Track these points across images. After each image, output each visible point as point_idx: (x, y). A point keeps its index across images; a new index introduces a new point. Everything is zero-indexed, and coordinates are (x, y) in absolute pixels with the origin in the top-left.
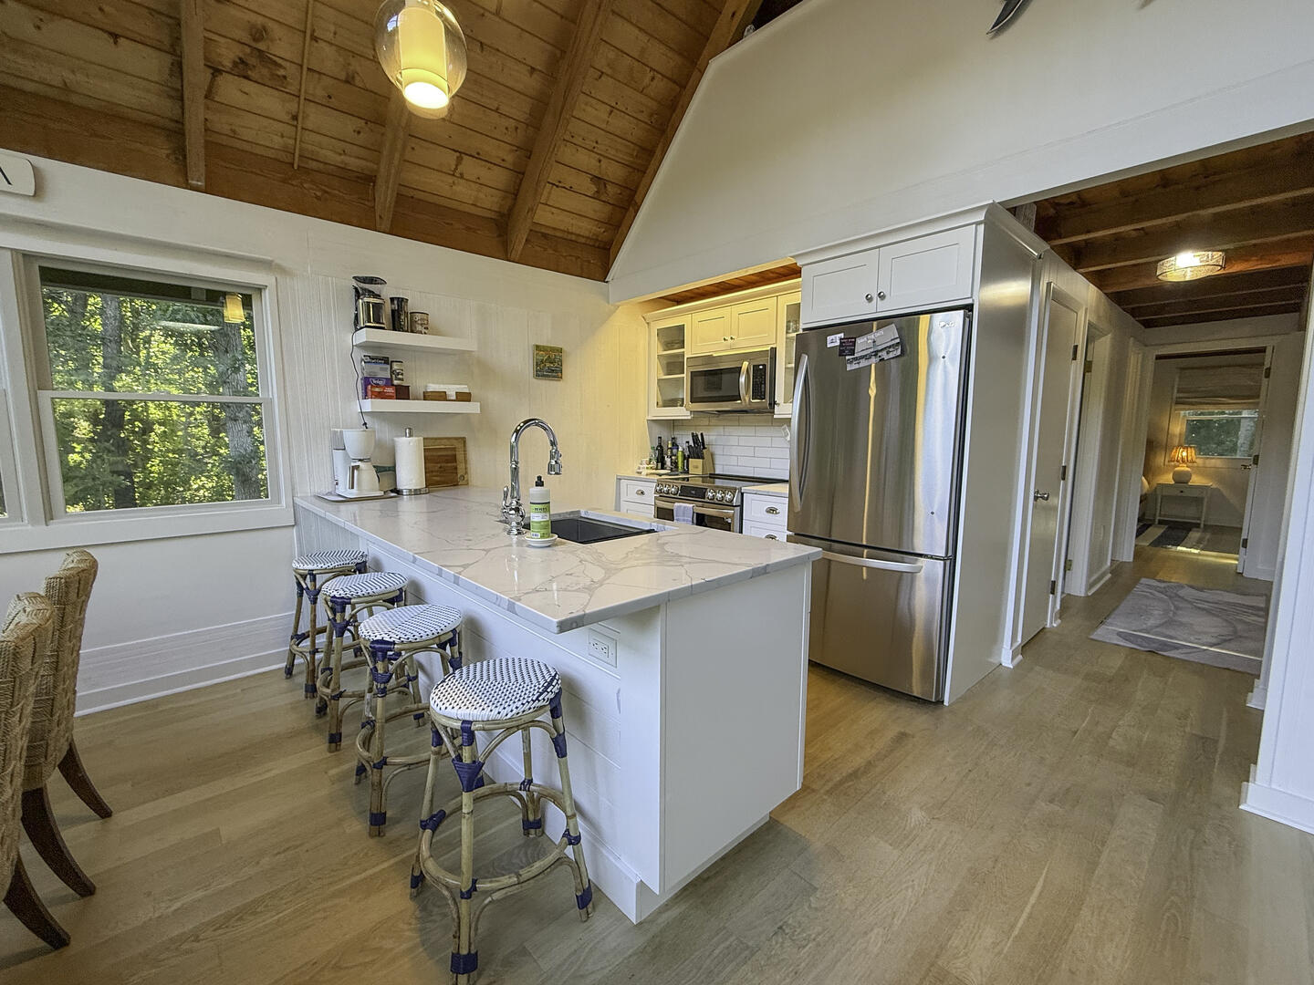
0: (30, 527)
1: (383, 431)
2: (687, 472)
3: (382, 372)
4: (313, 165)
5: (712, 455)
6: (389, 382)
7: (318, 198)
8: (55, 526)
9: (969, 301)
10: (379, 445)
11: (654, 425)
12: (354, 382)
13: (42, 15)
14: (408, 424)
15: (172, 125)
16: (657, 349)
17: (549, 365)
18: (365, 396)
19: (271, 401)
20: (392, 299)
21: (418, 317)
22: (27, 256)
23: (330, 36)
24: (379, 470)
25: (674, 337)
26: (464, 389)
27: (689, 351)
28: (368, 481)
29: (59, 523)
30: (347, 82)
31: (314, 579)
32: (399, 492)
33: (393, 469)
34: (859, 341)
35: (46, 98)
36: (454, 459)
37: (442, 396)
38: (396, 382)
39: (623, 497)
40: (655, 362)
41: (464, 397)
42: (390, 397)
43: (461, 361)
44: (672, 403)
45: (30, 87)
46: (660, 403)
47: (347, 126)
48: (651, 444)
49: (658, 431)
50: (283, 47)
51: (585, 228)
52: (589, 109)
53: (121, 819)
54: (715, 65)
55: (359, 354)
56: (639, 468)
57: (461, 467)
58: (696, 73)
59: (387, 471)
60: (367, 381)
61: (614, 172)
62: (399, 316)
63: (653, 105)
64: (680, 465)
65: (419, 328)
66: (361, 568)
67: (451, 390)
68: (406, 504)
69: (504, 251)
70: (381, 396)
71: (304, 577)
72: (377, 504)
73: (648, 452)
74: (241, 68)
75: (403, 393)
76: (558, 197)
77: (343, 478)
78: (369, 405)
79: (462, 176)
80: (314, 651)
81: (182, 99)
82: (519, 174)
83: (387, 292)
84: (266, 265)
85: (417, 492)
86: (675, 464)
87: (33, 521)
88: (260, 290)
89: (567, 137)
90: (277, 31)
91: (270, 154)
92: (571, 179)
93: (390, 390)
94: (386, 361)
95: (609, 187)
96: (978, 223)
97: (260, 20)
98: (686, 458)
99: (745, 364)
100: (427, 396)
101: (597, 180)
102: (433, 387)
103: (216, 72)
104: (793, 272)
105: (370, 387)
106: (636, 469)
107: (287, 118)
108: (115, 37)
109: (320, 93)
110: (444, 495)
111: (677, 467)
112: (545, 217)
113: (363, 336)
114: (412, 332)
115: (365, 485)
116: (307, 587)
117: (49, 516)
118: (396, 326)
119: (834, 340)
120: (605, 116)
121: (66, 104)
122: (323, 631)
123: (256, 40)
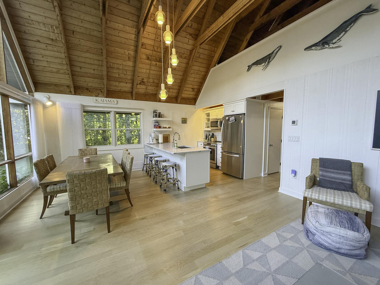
0: (114, 147)
1: (157, 133)
2: (211, 141)
3: (157, 124)
4: (148, 94)
5: (216, 137)
6: (158, 126)
7: (149, 98)
9: (244, 113)
10: (156, 136)
11: (205, 131)
12: (153, 126)
13: (119, 82)
14: (161, 132)
15: (131, 92)
16: (206, 117)
17: (184, 121)
18: (154, 128)
19: (142, 129)
20: (159, 113)
21: (162, 115)
22: (115, 111)
23: (151, 78)
24: (156, 139)
25: (208, 115)
26: (169, 126)
27: (211, 117)
28: (155, 141)
30: (153, 82)
31: (147, 156)
32: (159, 143)
33: (158, 139)
34: (230, 119)
35: (118, 91)
36: (168, 138)
37: (166, 128)
38: (159, 126)
39: (198, 145)
40: (205, 119)
41: (169, 128)
42: (158, 128)
43: (169, 122)
44: (208, 127)
45: (117, 90)
46: (206, 127)
47: (153, 88)
48: (205, 135)
49: (206, 133)
50: (145, 80)
51: (191, 96)
52: (190, 79)
54: (212, 70)
55: (154, 121)
56: (202, 140)
57: (169, 139)
58: (209, 70)
59: (157, 140)
60: (155, 126)
61: (196, 87)
62: (160, 116)
63: (202, 76)
65: (163, 117)
66: (154, 154)
67: (167, 127)
68: (160, 145)
69: (177, 102)
70: (157, 128)
71: (146, 155)
72: (156, 144)
73: (204, 137)
74: (140, 84)
75: (160, 127)
76: (186, 92)
77: (151, 140)
78: (155, 129)
79: (170, 92)
80: (147, 166)
81: (133, 89)
82: (179, 90)
83: (158, 112)
84: (141, 109)
85: (162, 143)
86: (209, 139)
88: (141, 113)
89: (187, 83)
90: (145, 78)
91: (143, 93)
92: (188, 89)
93: (158, 127)
94: (158, 122)
95: (195, 89)
96: (245, 101)
97: (143, 78)
98: (211, 138)
99: (219, 120)
100: (164, 128)
101: (192, 89)
102: (164, 126)
103: (137, 84)
104: (222, 105)
105: (155, 127)
107: (145, 88)
108: (126, 83)
109: (150, 84)
110: (166, 144)
111: (209, 140)
112: (183, 96)
113: (154, 119)
114: (162, 118)
115: (154, 141)
116: (146, 156)
117: (116, 145)
118: (159, 117)
119: (227, 118)
120: (193, 79)
121: (120, 92)
122: (148, 164)
123: (142, 80)
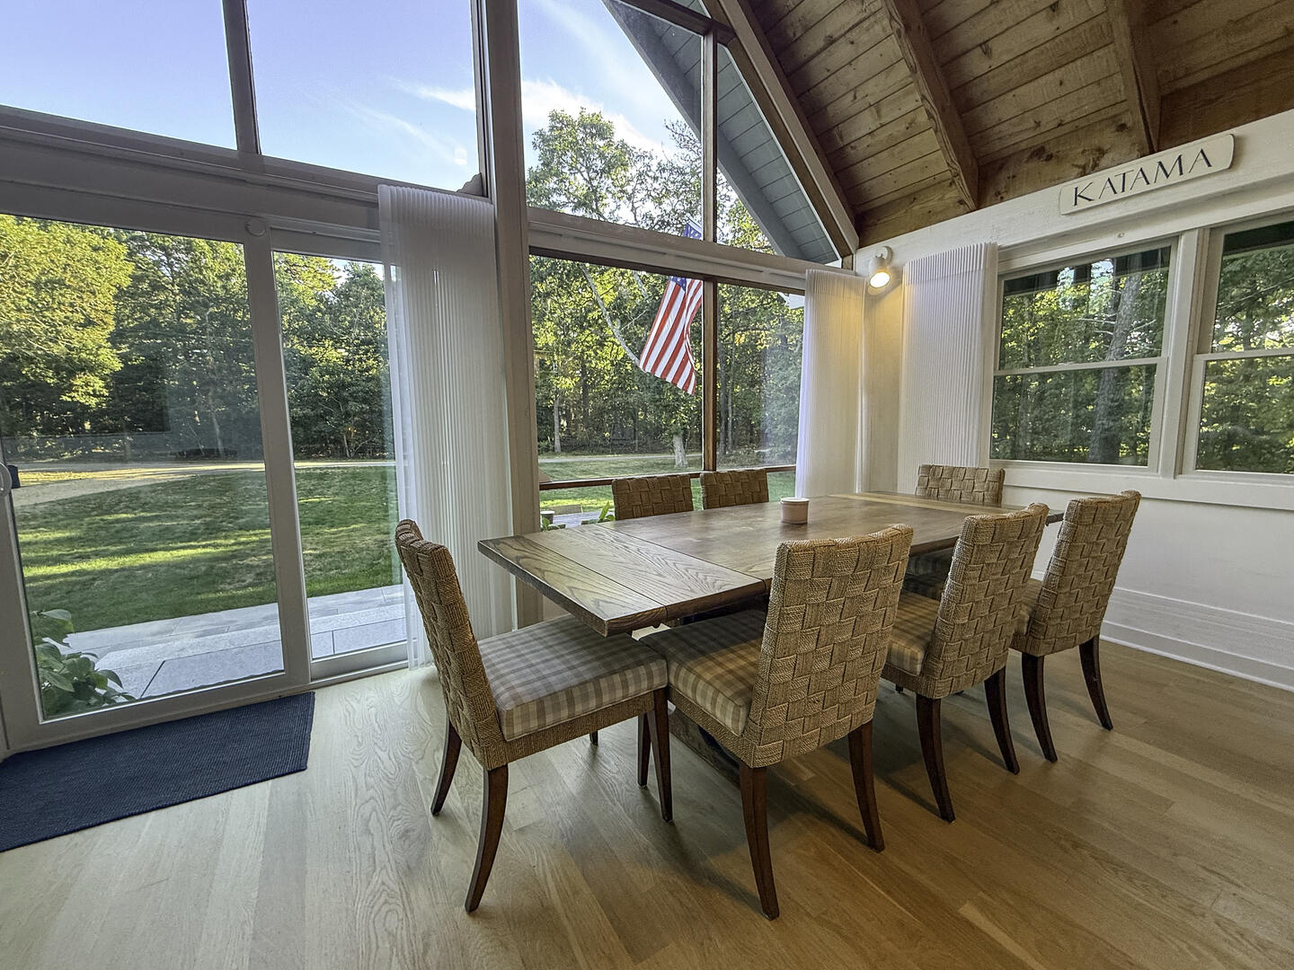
0: (1161, 478)
8: (1181, 479)
22: (1215, 229)
29: (1188, 478)
35: (1266, 59)
45: (1253, 56)
53: (1116, 737)
87: (1165, 474)
117: (1179, 470)
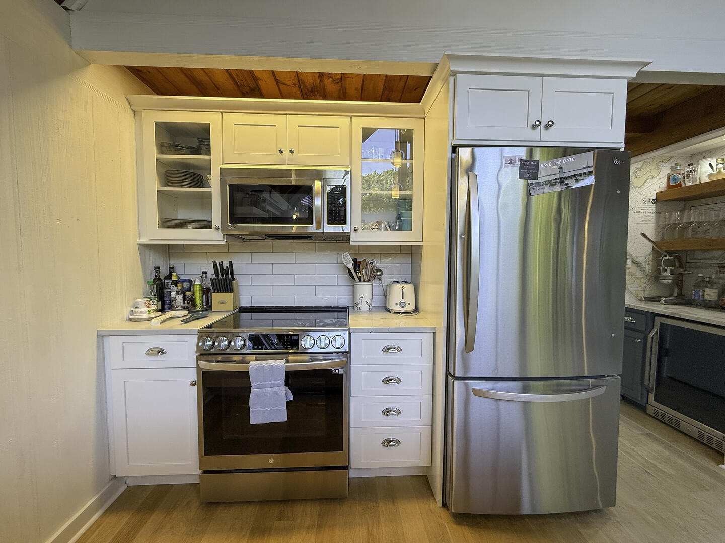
11: (145, 251)
27: (220, 161)
48: (142, 276)
49: (150, 260)
56: (132, 313)
64: (198, 301)
98: (206, 292)
106: (126, 314)
